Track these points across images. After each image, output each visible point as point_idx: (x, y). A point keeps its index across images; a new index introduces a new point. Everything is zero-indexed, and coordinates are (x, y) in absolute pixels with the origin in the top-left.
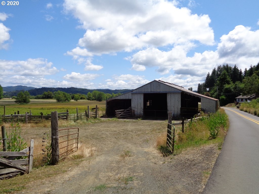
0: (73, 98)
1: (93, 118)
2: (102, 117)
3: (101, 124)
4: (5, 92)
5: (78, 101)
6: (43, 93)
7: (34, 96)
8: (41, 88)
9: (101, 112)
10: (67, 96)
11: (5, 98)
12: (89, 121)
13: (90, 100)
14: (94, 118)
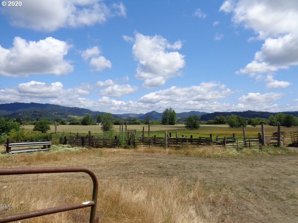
0: (249, 123)
1: (273, 145)
2: (290, 145)
3: (289, 157)
4: (180, 118)
5: (256, 126)
6: (215, 118)
7: (206, 122)
8: (214, 113)
9: (289, 138)
10: (241, 120)
11: (179, 123)
12: (264, 151)
13: (274, 126)
14: (275, 146)
